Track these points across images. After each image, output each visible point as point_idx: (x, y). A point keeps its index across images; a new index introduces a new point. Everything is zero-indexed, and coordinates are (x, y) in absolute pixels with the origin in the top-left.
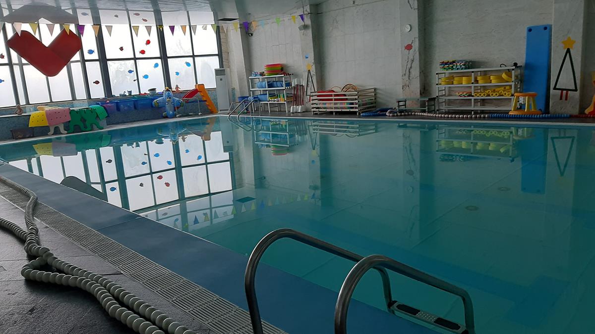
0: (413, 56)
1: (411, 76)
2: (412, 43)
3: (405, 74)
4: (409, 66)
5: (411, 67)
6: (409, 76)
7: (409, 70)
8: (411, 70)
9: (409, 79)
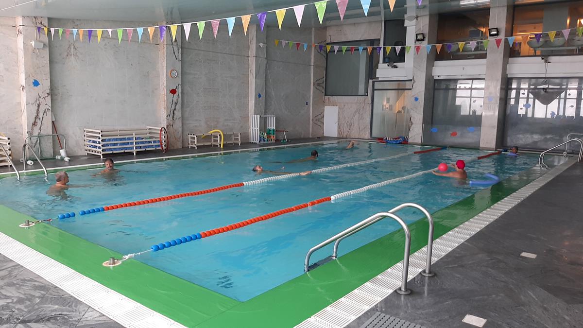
0: (177, 100)
1: (175, 116)
2: (176, 88)
3: (169, 115)
4: (173, 108)
5: (175, 109)
6: (173, 117)
7: (173, 112)
8: (175, 112)
9: (173, 119)
